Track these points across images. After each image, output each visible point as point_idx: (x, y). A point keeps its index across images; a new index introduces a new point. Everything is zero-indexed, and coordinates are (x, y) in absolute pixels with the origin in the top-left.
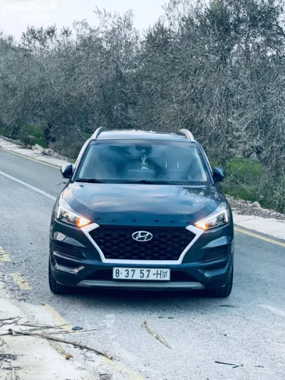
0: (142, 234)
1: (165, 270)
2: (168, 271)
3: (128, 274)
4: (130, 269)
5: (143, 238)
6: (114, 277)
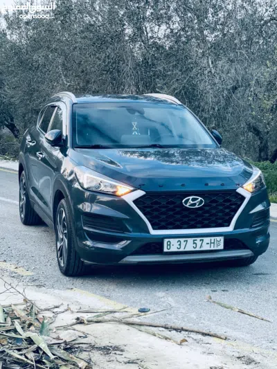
0: (193, 200)
1: (218, 238)
2: (222, 239)
3: (180, 245)
4: (182, 240)
5: (195, 204)
6: (165, 250)
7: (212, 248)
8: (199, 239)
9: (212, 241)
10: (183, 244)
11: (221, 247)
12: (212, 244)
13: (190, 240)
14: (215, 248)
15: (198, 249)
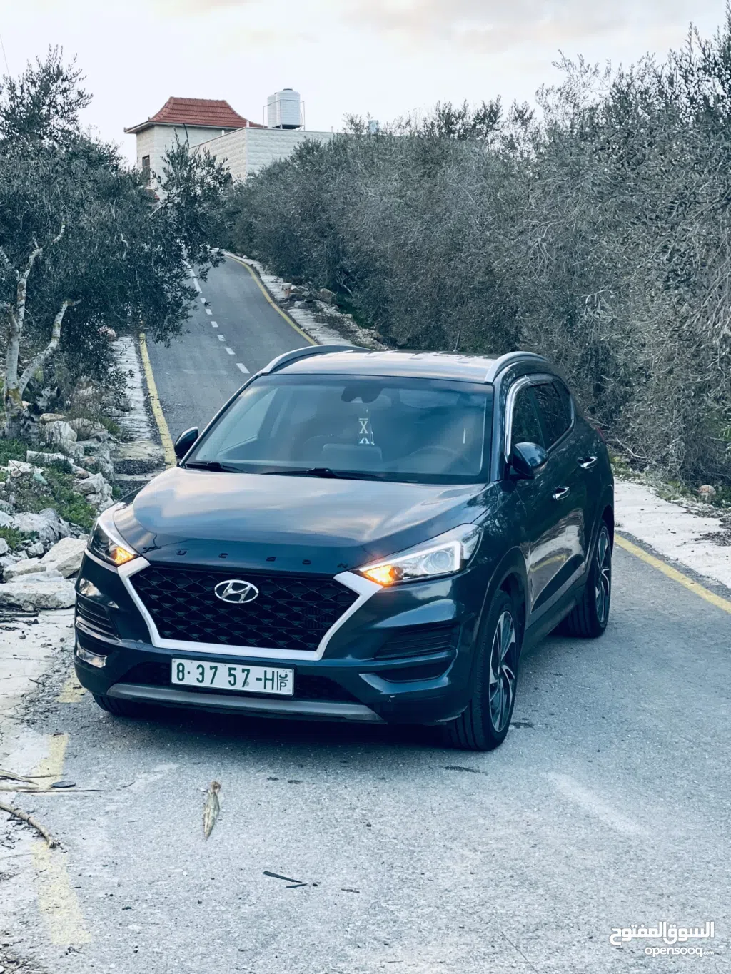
0: (236, 587)
1: (282, 672)
2: (290, 673)
3: (202, 674)
4: (207, 665)
6: (175, 680)
7: (269, 690)
8: (239, 667)
9: (269, 676)
10: (209, 674)
11: (288, 690)
12: (269, 683)
13: (223, 668)
14: (275, 691)
15: (238, 687)
